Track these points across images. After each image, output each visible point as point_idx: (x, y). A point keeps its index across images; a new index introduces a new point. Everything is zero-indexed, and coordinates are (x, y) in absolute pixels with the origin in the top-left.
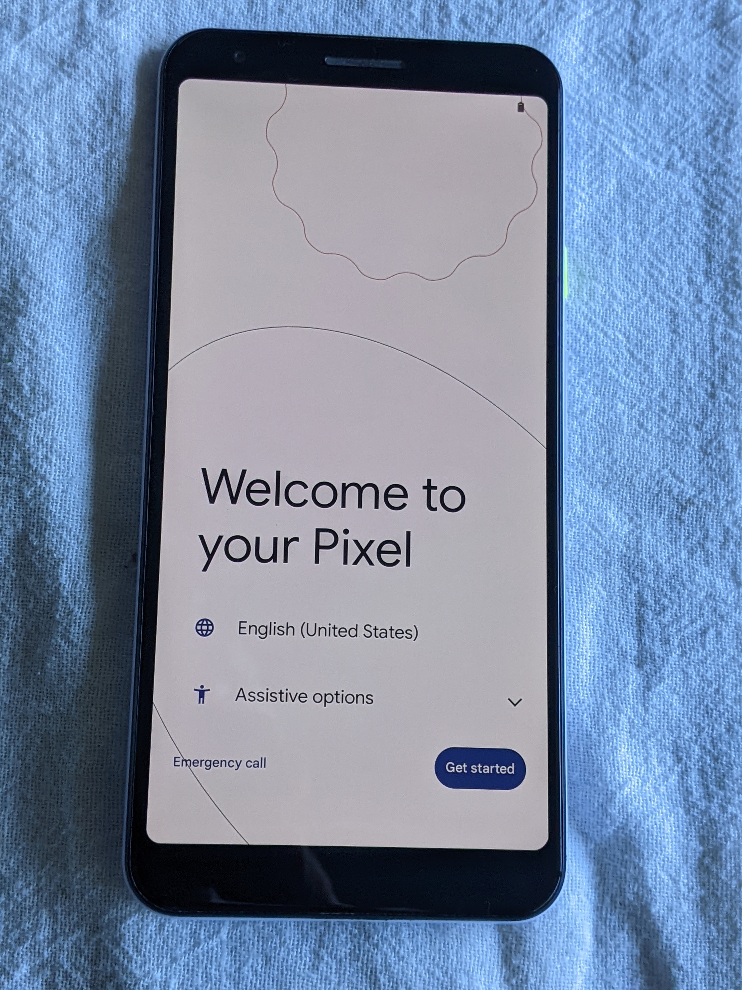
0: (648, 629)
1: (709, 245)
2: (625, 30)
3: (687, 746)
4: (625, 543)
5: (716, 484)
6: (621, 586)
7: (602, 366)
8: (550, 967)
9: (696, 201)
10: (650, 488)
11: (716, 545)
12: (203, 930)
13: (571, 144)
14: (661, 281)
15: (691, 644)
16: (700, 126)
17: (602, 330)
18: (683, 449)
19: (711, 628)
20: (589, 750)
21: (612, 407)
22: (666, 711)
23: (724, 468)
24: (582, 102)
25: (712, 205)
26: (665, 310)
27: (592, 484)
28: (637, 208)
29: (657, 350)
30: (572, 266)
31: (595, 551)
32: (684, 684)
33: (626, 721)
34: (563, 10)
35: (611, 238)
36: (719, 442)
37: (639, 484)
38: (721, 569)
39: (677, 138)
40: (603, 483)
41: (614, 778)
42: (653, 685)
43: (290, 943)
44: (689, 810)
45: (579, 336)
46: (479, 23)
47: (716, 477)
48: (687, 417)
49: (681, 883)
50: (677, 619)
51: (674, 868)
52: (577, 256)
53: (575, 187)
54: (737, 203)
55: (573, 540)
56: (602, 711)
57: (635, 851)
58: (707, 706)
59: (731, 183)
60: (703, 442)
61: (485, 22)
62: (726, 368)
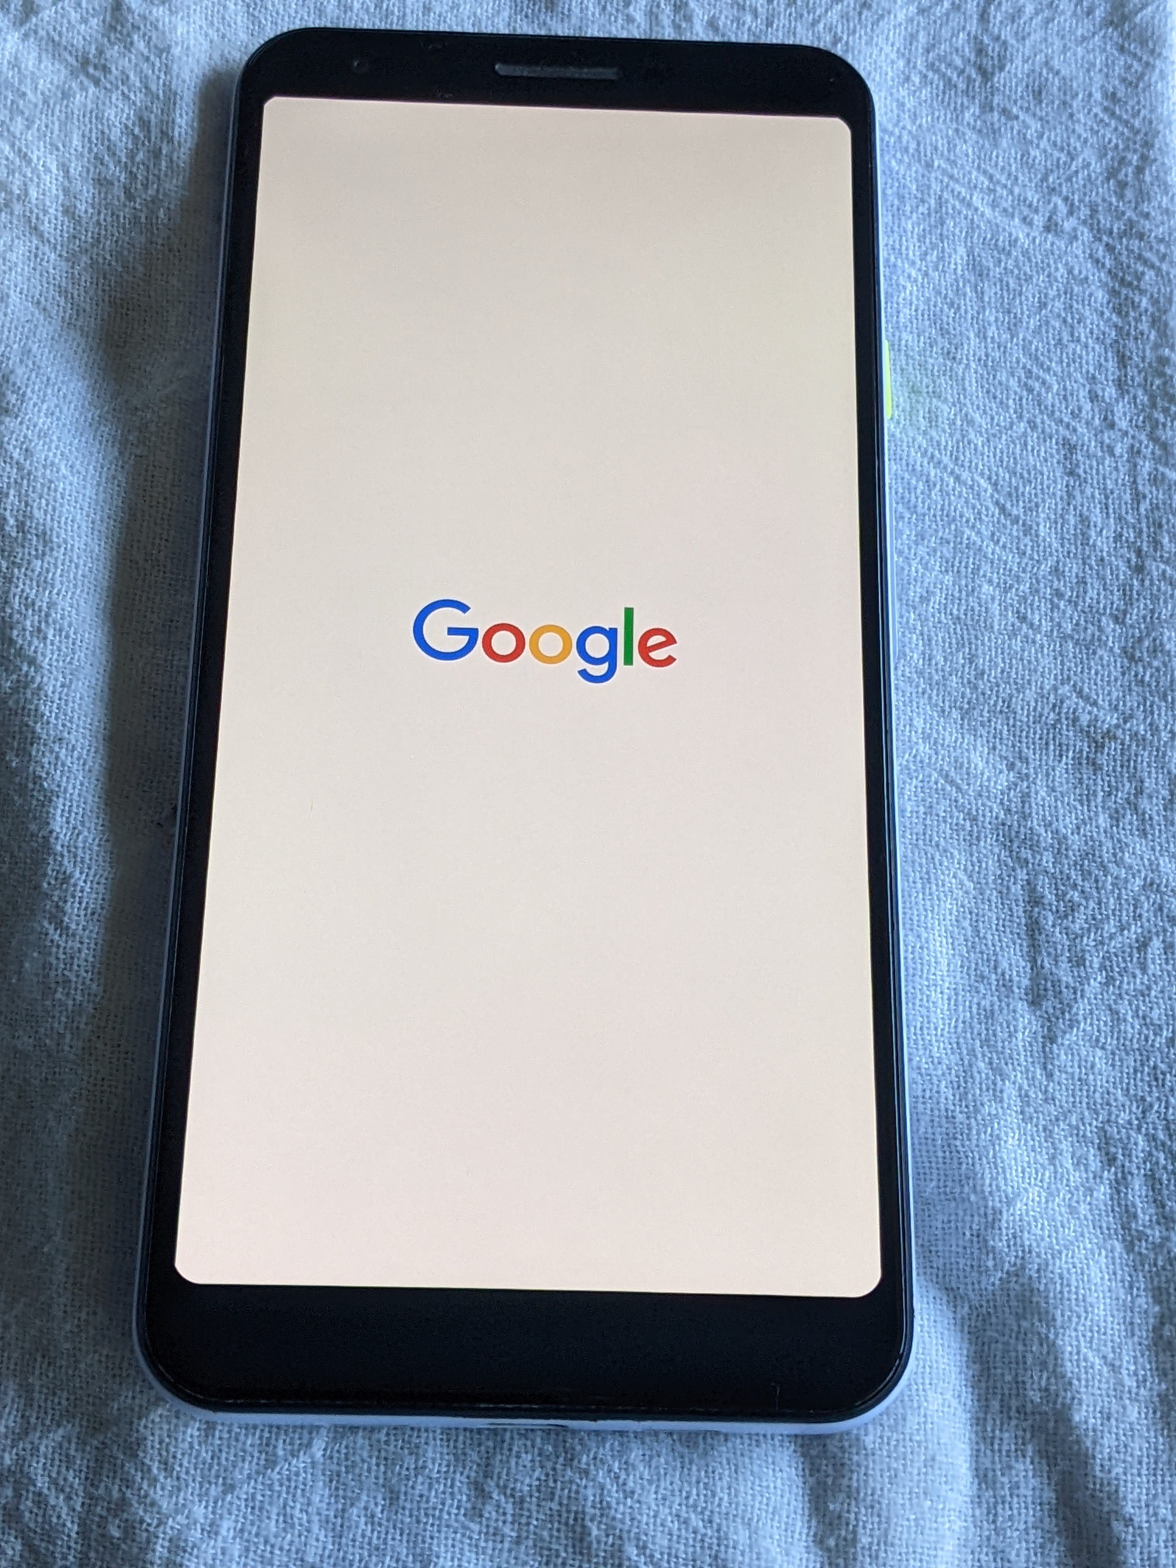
0: (1048, 942)
1: (1121, 342)
2: (969, 34)
3: (1124, 1136)
4: (1002, 803)
5: (1151, 706)
6: (999, 872)
7: (953, 527)
8: (897, 1517)
9: (1097, 277)
10: (1041, 716)
11: (1157, 805)
12: (281, 1441)
13: (890, 198)
14: (1046, 398)
15: (1123, 965)
16: (1097, 167)
17: (952, 472)
18: (1094, 653)
19: (1155, 938)
20: (953, 1142)
21: (973, 591)
22: (1084, 1077)
23: (1164, 682)
24: (905, 138)
25: (1122, 281)
26: (1054, 441)
27: (943, 711)
28: (1001, 289)
29: (1044, 501)
30: (899, 379)
31: (951, 817)
32: (1112, 1032)
33: (1014, 1093)
34: (869, 7)
35: (961, 334)
36: (1154, 640)
37: (1022, 709)
38: (1168, 842)
39: (1060, 185)
40: (961, 708)
41: (997, 1186)
42: (1059, 1033)
43: (434, 1469)
44: (1132, 1243)
45: (914, 482)
46: (738, 28)
47: (1152, 695)
48: (1098, 603)
49: (1124, 1372)
50: (1095, 924)
51: (1110, 1344)
52: (907, 364)
53: (899, 261)
54: (1162, 276)
55: (914, 798)
56: (972, 1077)
57: (1039, 1313)
58: (1155, 1067)
59: (1151, 248)
60: (1126, 641)
61: (746, 26)
62: (1160, 526)
